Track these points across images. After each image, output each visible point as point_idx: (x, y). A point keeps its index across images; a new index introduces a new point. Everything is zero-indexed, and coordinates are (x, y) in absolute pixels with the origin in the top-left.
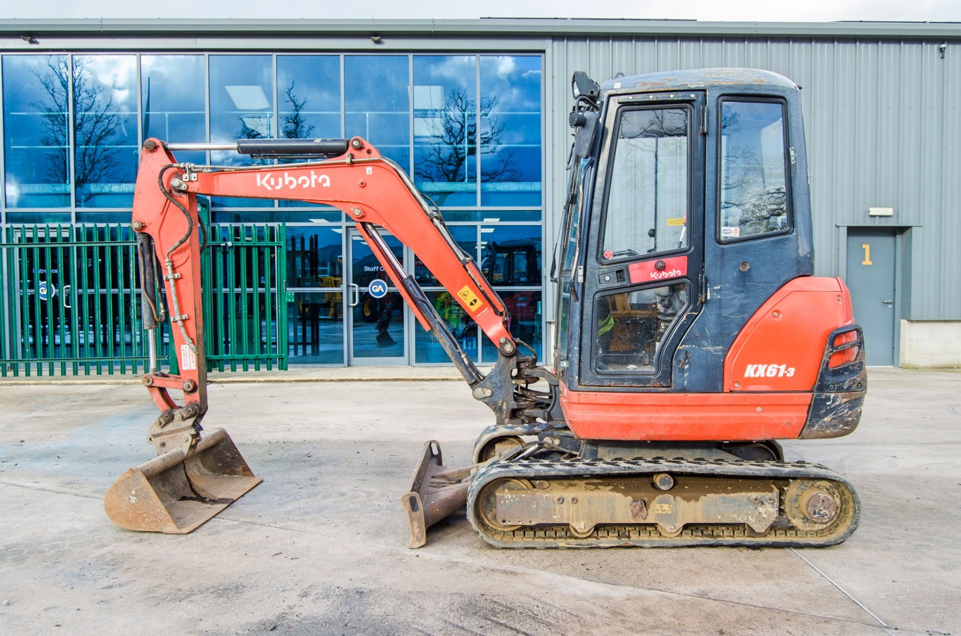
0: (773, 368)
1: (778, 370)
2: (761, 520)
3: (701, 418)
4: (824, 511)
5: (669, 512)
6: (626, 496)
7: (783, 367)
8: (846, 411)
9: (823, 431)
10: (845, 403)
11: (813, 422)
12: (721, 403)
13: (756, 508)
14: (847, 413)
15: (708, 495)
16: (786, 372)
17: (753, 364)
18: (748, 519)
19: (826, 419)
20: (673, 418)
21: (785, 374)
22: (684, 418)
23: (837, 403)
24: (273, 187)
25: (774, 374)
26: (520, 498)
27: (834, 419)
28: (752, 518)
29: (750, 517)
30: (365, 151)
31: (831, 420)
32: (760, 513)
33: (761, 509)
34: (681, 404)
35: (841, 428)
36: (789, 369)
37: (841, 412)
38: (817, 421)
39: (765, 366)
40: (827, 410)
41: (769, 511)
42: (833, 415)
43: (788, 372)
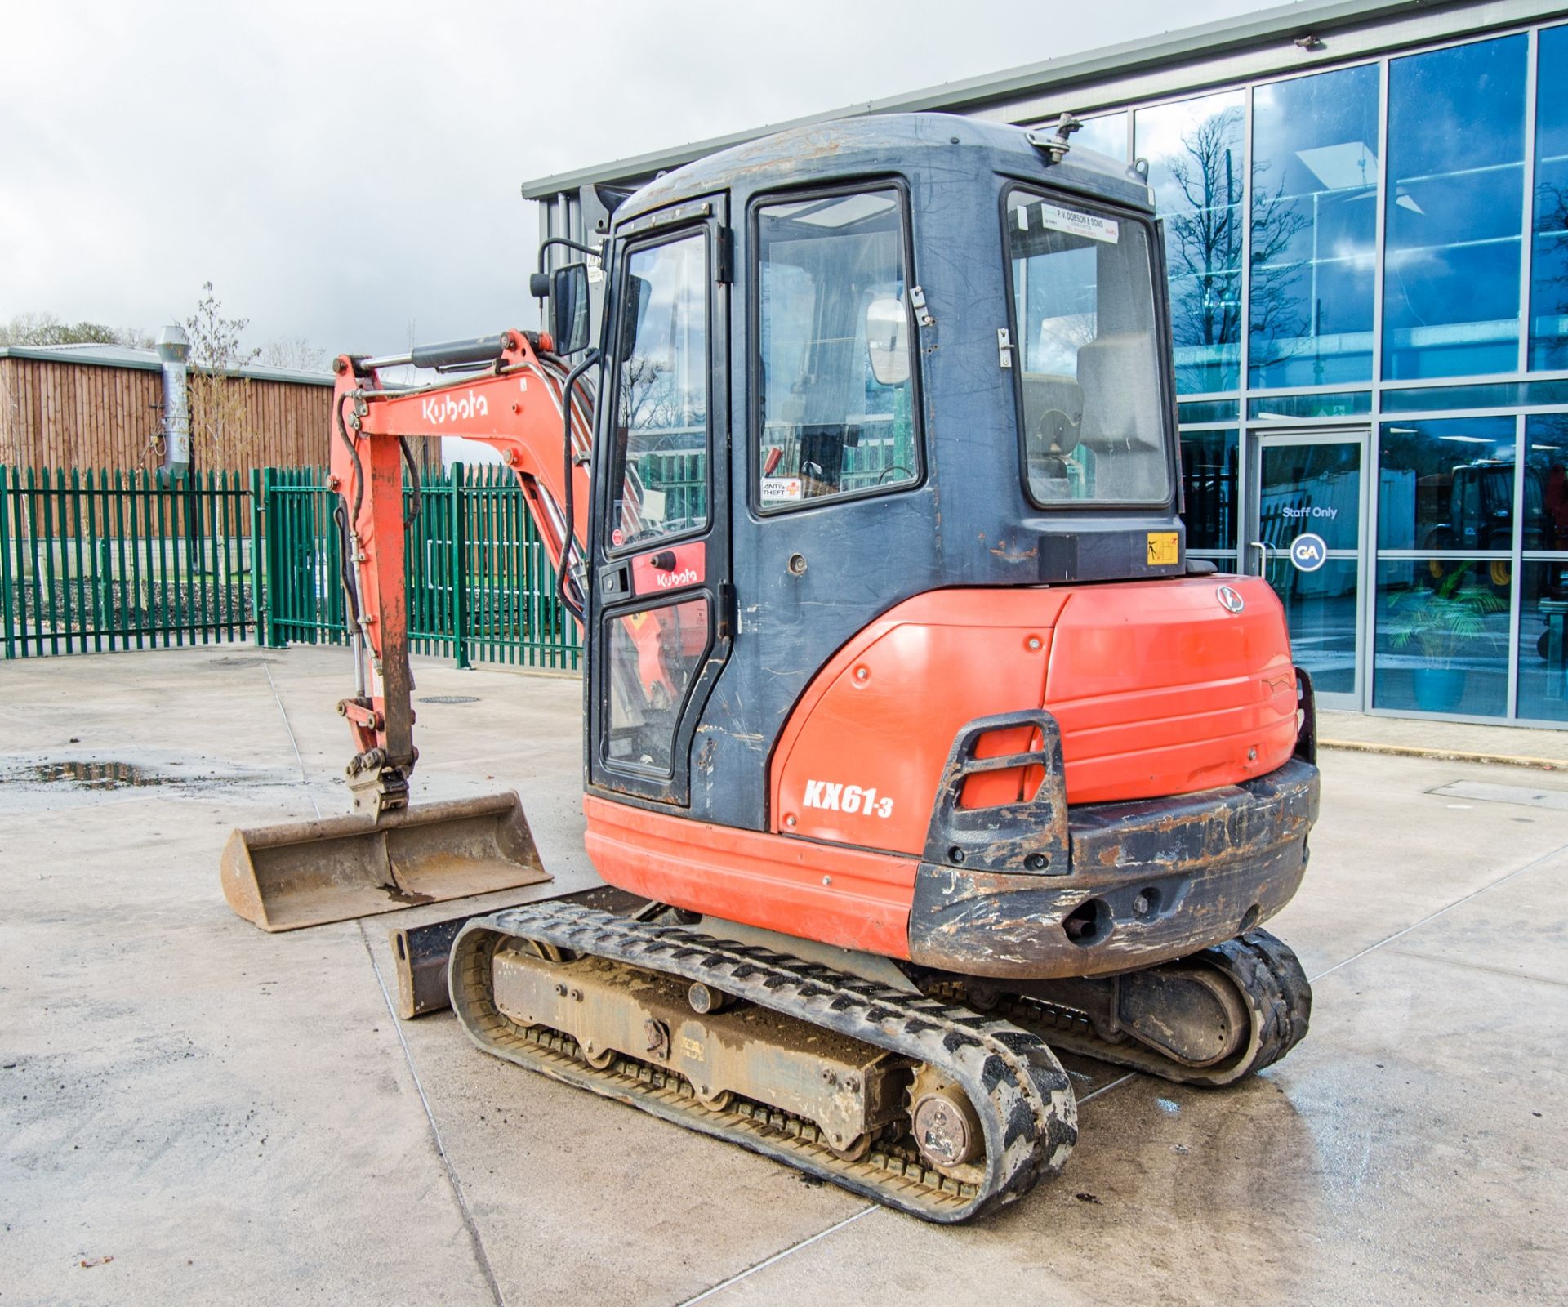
0: (853, 793)
1: (863, 799)
2: (839, 1122)
3: (733, 879)
4: (947, 1141)
5: (701, 1059)
6: (643, 1008)
7: (871, 794)
8: (993, 916)
9: (946, 955)
10: (988, 897)
11: (921, 930)
12: (761, 854)
13: (831, 1095)
14: (998, 922)
15: (756, 1041)
16: (877, 806)
17: (818, 780)
18: (818, 1113)
19: (945, 928)
20: (691, 870)
21: (875, 811)
22: (707, 874)
23: (967, 895)
24: (437, 419)
25: (854, 808)
26: (519, 970)
27: (963, 930)
28: (825, 1113)
29: (821, 1111)
30: (519, 352)
31: (958, 932)
32: (836, 1107)
33: (838, 1099)
34: (702, 844)
35: (991, 956)
36: (883, 801)
37: (979, 917)
38: (929, 930)
39: (839, 787)
40: (945, 908)
41: (852, 1108)
42: (961, 920)
43: (881, 806)
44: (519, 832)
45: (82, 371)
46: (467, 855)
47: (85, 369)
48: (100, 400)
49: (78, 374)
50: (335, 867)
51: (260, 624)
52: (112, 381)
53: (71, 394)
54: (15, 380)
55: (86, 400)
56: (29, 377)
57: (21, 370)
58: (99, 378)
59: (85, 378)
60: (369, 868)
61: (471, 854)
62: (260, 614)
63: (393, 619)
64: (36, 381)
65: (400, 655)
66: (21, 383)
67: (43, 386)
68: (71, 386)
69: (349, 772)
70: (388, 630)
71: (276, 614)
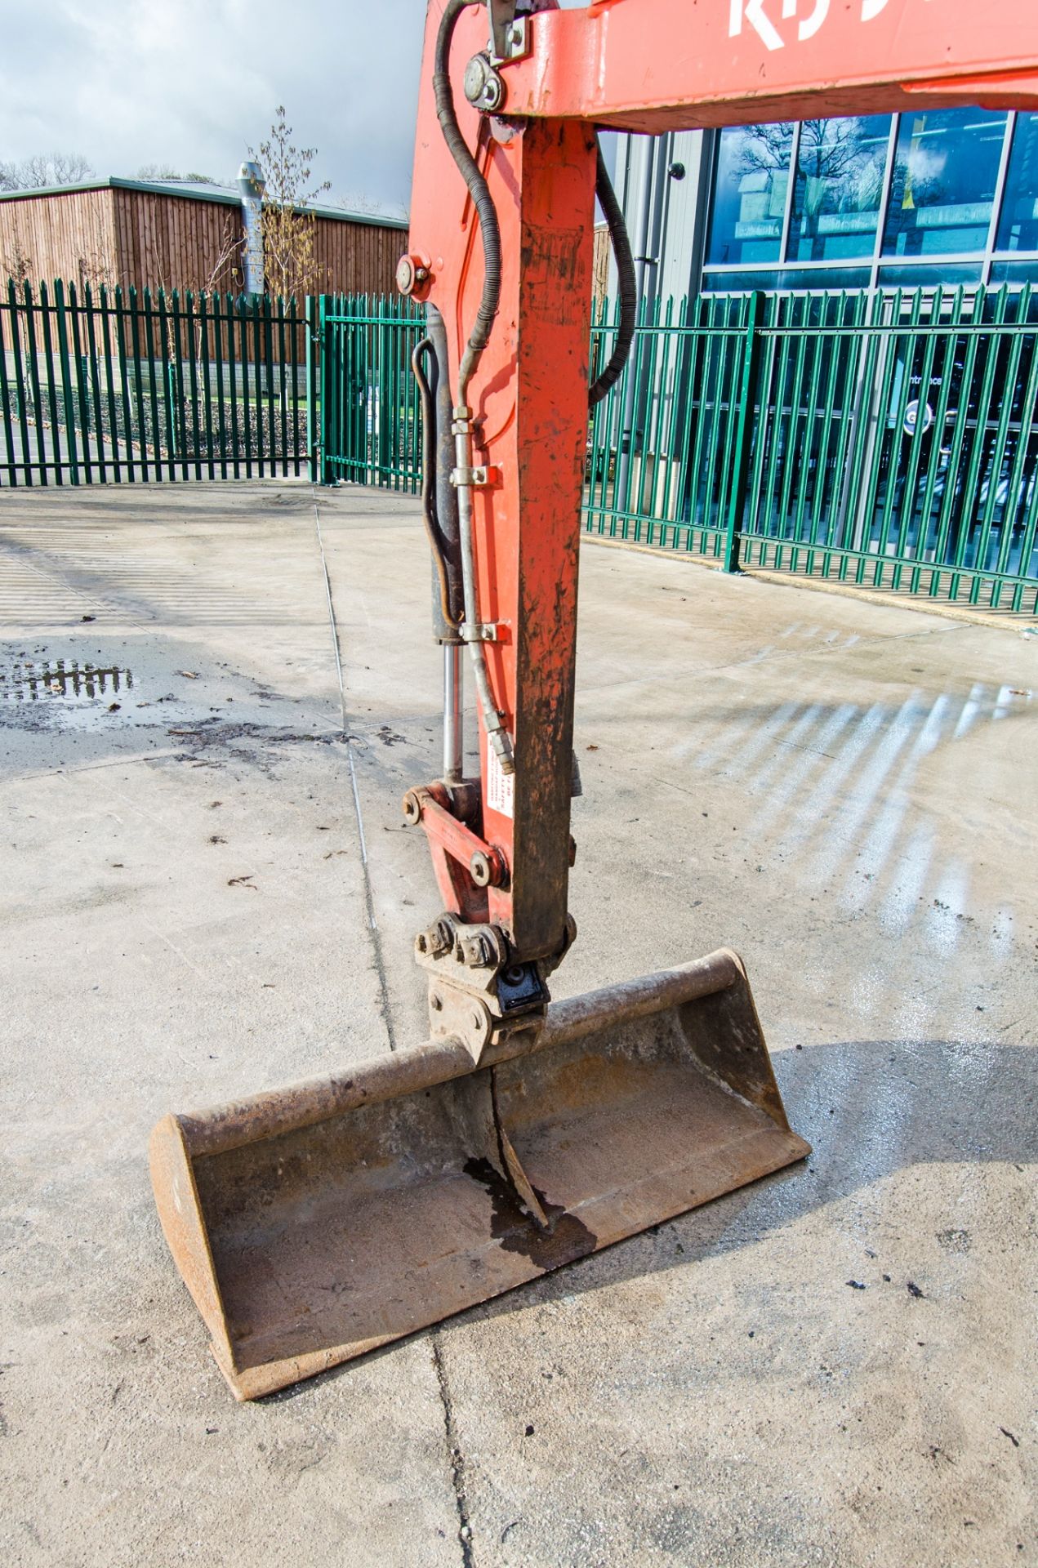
44: (737, 1032)
45: (173, 204)
46: (629, 1055)
47: (176, 201)
48: (188, 232)
49: (170, 207)
50: (387, 1117)
51: (313, 460)
52: (199, 214)
53: (164, 225)
54: (116, 209)
55: (176, 231)
56: (128, 208)
57: (121, 200)
58: (188, 211)
59: (176, 210)
60: (452, 1110)
61: (636, 1052)
62: (314, 449)
63: (546, 637)
64: (135, 212)
65: (555, 722)
66: (122, 213)
67: (141, 216)
68: (164, 218)
69: (423, 947)
70: (534, 665)
71: (328, 452)
